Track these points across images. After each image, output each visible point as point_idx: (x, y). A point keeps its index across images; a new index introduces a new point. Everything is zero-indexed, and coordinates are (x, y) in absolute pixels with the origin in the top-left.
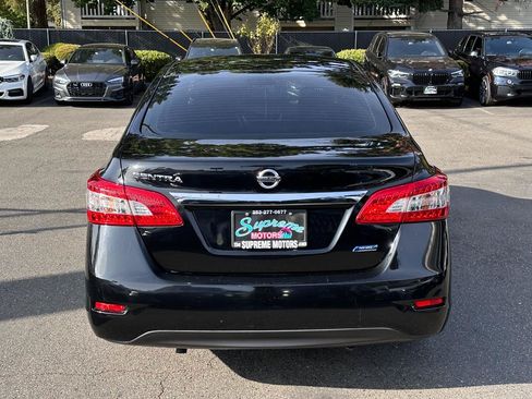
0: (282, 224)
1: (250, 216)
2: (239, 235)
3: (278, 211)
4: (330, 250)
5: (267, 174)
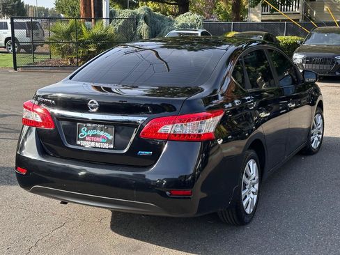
0: (102, 133)
1: (86, 126)
2: (80, 137)
3: (100, 126)
4: (125, 151)
5: (92, 102)
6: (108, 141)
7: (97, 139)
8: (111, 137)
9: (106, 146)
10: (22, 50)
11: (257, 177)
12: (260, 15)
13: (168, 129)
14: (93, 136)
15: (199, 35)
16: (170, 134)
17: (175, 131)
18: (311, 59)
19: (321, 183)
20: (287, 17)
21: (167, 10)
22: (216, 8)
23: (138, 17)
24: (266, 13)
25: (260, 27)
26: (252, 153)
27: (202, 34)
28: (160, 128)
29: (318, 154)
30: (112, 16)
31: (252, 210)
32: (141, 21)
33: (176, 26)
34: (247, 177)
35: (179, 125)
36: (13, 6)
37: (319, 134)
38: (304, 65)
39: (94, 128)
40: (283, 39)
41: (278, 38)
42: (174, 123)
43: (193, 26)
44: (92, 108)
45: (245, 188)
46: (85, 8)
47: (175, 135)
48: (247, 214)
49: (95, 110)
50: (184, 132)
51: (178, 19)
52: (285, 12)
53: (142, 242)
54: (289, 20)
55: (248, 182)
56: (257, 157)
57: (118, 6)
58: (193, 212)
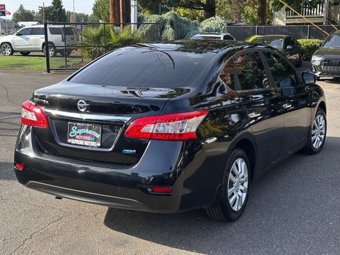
0: (90, 132)
1: (76, 125)
2: (71, 136)
3: (88, 125)
4: (111, 149)
5: (81, 103)
6: (96, 140)
7: (86, 138)
8: (98, 136)
9: (93, 144)
10: (58, 54)
11: (246, 176)
12: (285, 19)
13: (150, 128)
14: (83, 134)
15: (222, 39)
16: (152, 133)
17: (157, 131)
18: (329, 61)
19: (317, 182)
20: (308, 21)
21: (197, 15)
22: (244, 13)
23: (165, 22)
24: (291, 17)
25: (284, 30)
26: (240, 152)
27: (225, 37)
28: (143, 127)
29: (320, 153)
30: (140, 21)
31: (240, 208)
32: (168, 26)
33: (201, 30)
34: (234, 175)
35: (162, 124)
36: (55, 12)
37: (321, 134)
38: (322, 67)
39: (83, 127)
40: (304, 42)
41: (300, 41)
42: (155, 123)
43: (218, 31)
44: (81, 108)
45: (232, 186)
46: (114, 14)
47: (158, 134)
48: (234, 211)
49: (83, 110)
50: (166, 132)
51: (203, 23)
52: (307, 16)
53: (131, 237)
54: (310, 24)
55: (235, 180)
56: (246, 156)
57: (148, 12)
58: (176, 209)
